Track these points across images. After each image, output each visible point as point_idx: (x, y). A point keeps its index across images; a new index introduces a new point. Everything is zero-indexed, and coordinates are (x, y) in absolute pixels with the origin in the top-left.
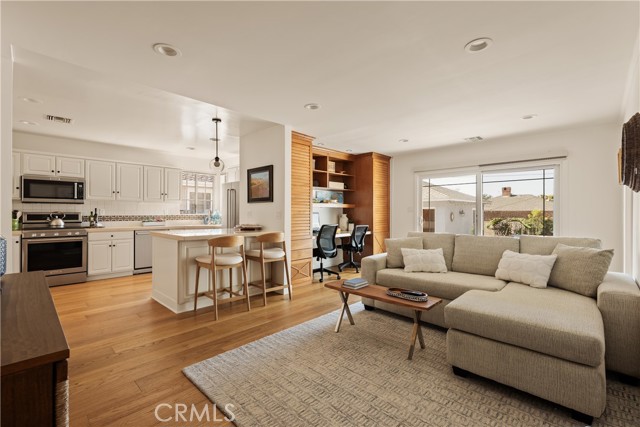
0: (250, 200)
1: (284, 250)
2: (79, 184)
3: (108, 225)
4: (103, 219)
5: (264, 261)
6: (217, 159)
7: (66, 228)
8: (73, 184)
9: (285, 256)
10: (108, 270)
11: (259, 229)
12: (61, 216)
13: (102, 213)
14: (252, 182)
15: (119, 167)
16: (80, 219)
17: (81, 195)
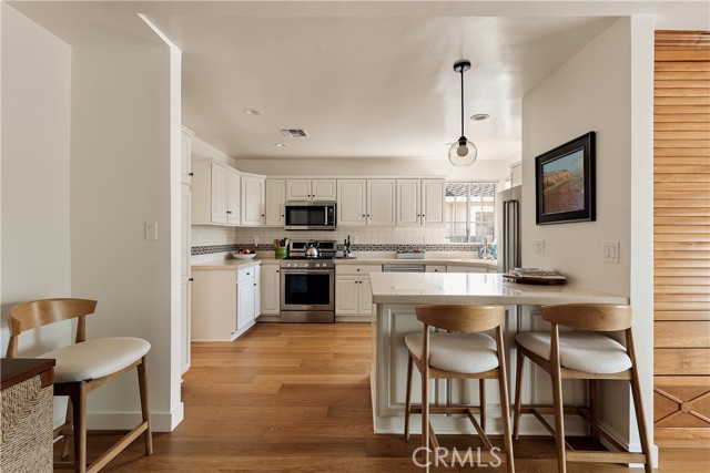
0: (542, 218)
1: (630, 352)
2: (329, 208)
3: (361, 256)
4: (358, 248)
5: (561, 374)
6: (463, 141)
7: (319, 257)
8: (322, 208)
9: (633, 371)
10: (354, 312)
11: (561, 283)
12: (315, 245)
13: (356, 241)
14: (548, 179)
15: (369, 184)
16: (335, 248)
17: (332, 221)
